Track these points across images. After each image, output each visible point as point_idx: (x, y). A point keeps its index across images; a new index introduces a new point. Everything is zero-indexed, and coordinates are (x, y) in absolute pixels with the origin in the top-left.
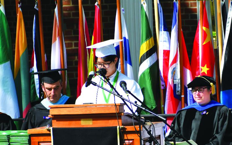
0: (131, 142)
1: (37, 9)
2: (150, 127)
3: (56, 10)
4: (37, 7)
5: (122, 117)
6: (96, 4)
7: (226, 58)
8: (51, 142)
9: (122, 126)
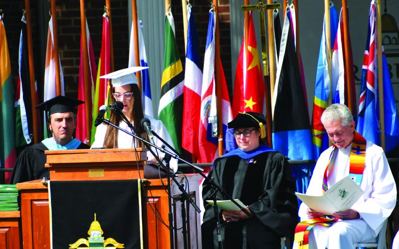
0: (156, 200)
1: (25, 22)
2: (182, 181)
3: (51, 23)
4: (26, 19)
5: (145, 167)
6: (104, 15)
7: (281, 88)
8: (48, 200)
9: (145, 179)
